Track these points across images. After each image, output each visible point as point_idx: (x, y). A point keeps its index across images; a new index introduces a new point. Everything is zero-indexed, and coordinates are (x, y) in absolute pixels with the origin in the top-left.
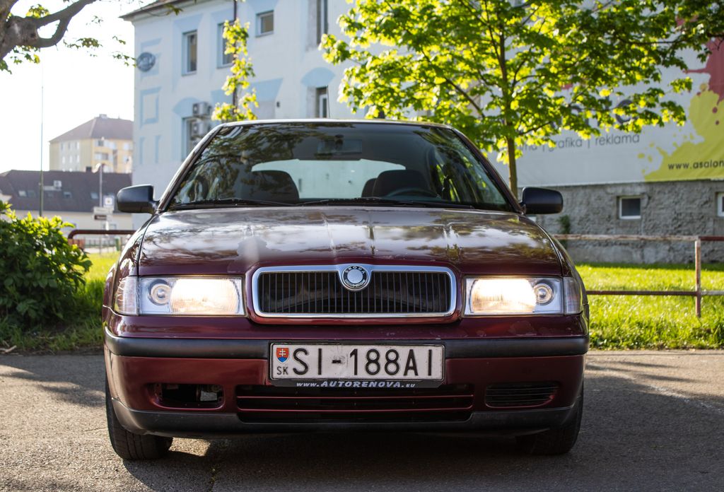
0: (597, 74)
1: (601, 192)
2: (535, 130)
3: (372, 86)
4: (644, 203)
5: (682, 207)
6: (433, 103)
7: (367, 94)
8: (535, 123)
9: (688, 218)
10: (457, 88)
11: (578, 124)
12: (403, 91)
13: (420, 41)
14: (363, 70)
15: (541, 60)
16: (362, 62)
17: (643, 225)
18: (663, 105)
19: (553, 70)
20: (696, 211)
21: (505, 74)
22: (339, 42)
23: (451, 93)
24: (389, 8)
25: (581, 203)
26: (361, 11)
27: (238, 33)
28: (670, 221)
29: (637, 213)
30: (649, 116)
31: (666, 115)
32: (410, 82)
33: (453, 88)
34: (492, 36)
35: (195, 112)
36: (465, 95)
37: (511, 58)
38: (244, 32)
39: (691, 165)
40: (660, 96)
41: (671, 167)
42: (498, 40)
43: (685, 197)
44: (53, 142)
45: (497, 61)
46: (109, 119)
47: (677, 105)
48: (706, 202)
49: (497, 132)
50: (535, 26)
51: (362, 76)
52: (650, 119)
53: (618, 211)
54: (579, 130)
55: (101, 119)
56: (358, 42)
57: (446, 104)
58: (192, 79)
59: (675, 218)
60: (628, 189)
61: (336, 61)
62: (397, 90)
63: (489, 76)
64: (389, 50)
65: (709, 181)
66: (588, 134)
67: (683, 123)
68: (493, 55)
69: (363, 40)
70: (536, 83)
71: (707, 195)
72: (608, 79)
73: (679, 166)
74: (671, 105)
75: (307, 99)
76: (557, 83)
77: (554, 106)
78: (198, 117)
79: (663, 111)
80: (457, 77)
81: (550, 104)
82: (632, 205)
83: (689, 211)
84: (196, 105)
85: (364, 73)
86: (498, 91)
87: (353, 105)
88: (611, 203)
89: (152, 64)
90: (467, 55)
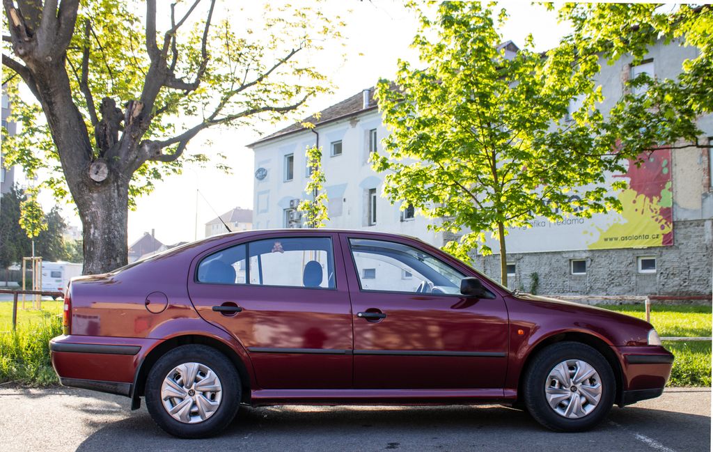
0: (559, 178)
1: (559, 257)
2: (518, 216)
3: (404, 186)
4: (588, 264)
5: (614, 267)
6: (447, 198)
7: (401, 192)
8: (517, 212)
9: (618, 274)
10: (463, 188)
11: (547, 212)
12: (425, 190)
13: (438, 156)
14: (398, 176)
15: (521, 168)
16: (397, 171)
17: (588, 279)
18: (607, 199)
19: (529, 175)
20: (624, 269)
21: (496, 178)
22: (382, 157)
23: (458, 191)
24: (415, 134)
25: (546, 264)
26: (397, 136)
27: (315, 153)
28: (606, 276)
29: (585, 272)
30: (597, 206)
31: (608, 206)
32: (431, 184)
33: (460, 188)
34: (487, 152)
35: (291, 205)
36: (468, 192)
37: (501, 167)
38: (319, 153)
39: (619, 238)
40: (604, 193)
41: (606, 240)
42: (491, 155)
43: (616, 260)
44: (208, 225)
45: (490, 169)
46: (242, 210)
47: (617, 199)
48: (630, 264)
49: (492, 217)
50: (516, 145)
51: (398, 179)
52: (598, 209)
53: (570, 270)
54: (548, 216)
55: (237, 210)
56: (394, 157)
57: (456, 199)
58: (290, 184)
59: (609, 274)
60: (577, 254)
61: (380, 169)
62: (421, 189)
63: (485, 179)
64: (416, 162)
65: (632, 249)
66: (555, 219)
67: (620, 212)
68: (487, 165)
69: (398, 155)
70: (517, 184)
71: (631, 258)
72: (567, 181)
73: (611, 239)
74: (612, 200)
75: (363, 197)
76: (532, 184)
77: (531, 200)
78: (293, 208)
79: (606, 203)
80: (463, 180)
81: (528, 198)
82: (580, 265)
83: (619, 269)
84: (292, 201)
85: (399, 178)
86: (491, 190)
87: (391, 199)
88: (566, 264)
89: (265, 175)
90: (469, 165)
